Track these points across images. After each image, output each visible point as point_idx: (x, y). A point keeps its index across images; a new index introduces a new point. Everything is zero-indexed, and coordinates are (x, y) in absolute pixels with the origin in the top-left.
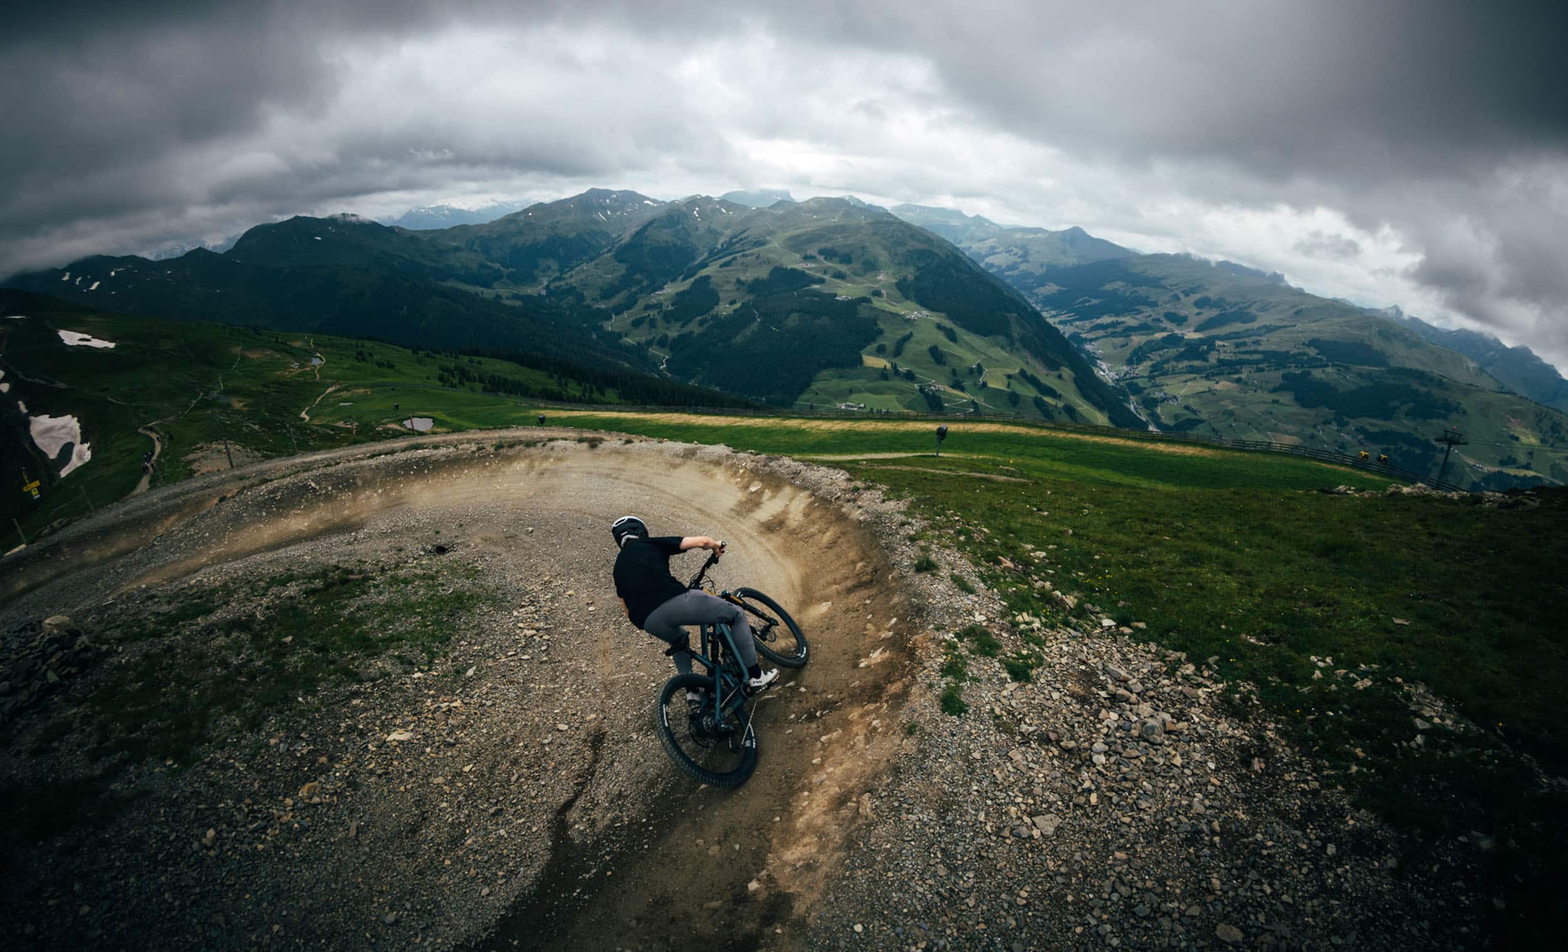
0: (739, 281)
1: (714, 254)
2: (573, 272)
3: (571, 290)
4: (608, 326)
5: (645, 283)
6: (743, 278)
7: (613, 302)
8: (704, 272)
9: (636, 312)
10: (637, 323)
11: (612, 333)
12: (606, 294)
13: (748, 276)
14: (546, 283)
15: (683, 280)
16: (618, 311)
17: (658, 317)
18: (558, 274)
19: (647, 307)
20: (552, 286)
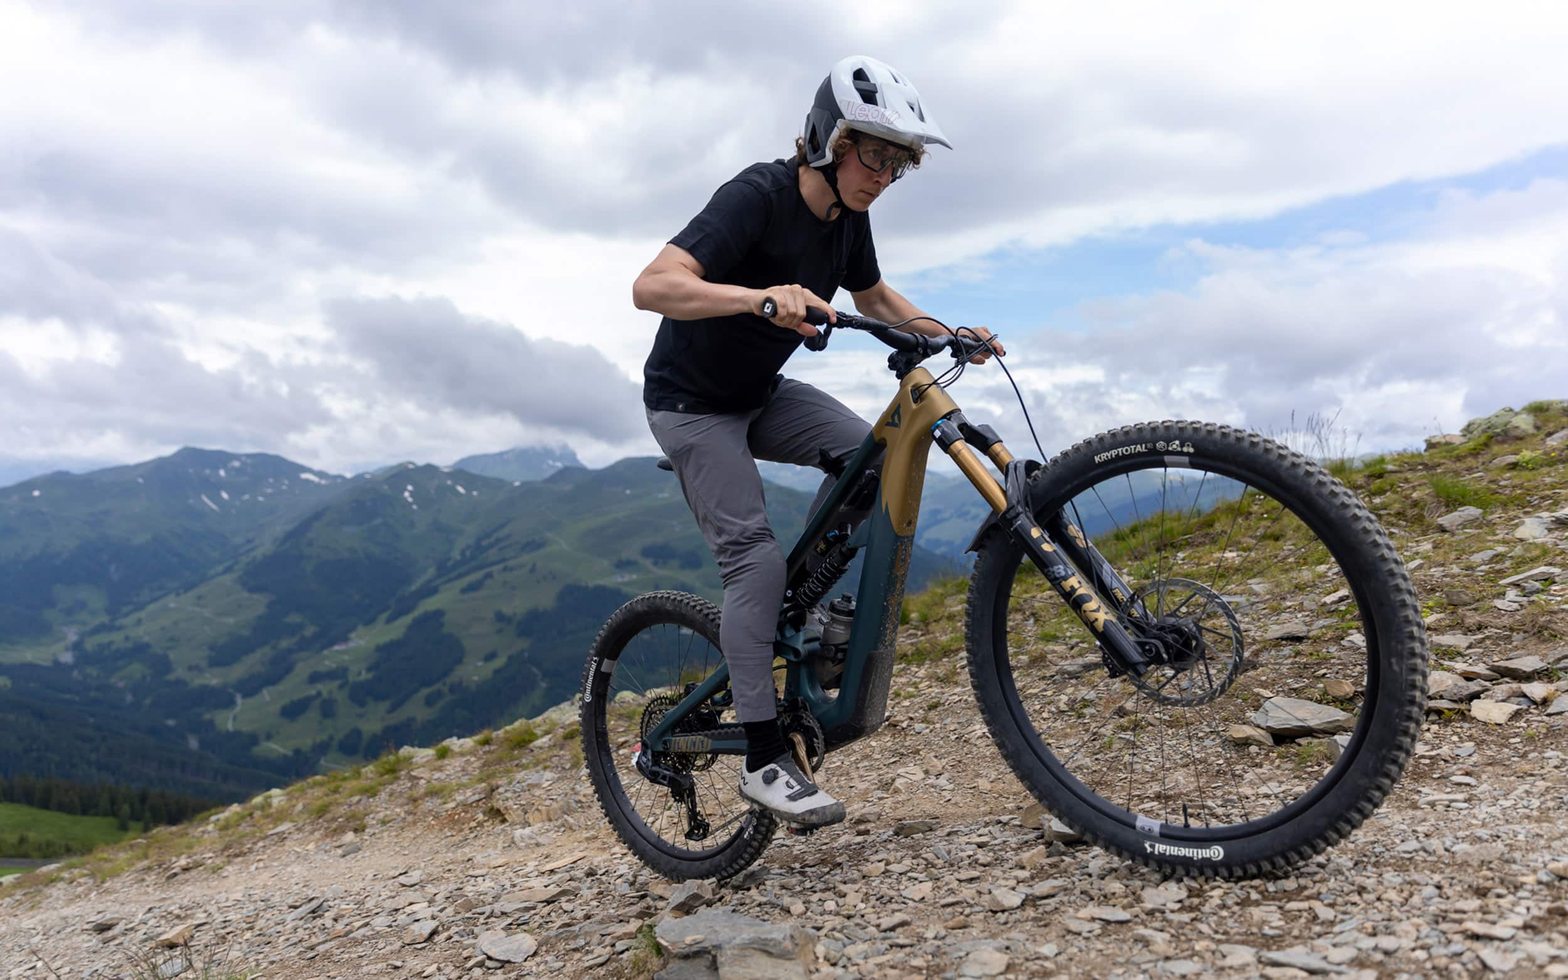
0: (500, 617)
1: (446, 570)
2: (142, 614)
3: (139, 650)
4: (227, 721)
5: (310, 631)
6: (507, 610)
7: (238, 671)
8: (430, 604)
9: (293, 687)
10: (293, 711)
11: (237, 734)
12: (221, 656)
13: (518, 606)
14: (72, 637)
15: (389, 621)
16: (250, 687)
17: (341, 697)
18: (105, 619)
19: (315, 678)
20: (90, 644)
